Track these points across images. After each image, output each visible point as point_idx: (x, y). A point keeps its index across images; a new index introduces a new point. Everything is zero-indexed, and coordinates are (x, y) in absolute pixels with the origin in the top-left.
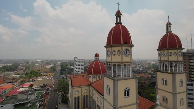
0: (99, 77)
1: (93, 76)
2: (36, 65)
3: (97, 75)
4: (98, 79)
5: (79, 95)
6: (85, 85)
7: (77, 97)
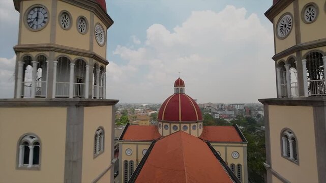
0: (175, 128)
1: (164, 124)
2: (137, 111)
3: (170, 123)
4: (173, 131)
5: (134, 158)
6: (144, 141)
7: (129, 160)
